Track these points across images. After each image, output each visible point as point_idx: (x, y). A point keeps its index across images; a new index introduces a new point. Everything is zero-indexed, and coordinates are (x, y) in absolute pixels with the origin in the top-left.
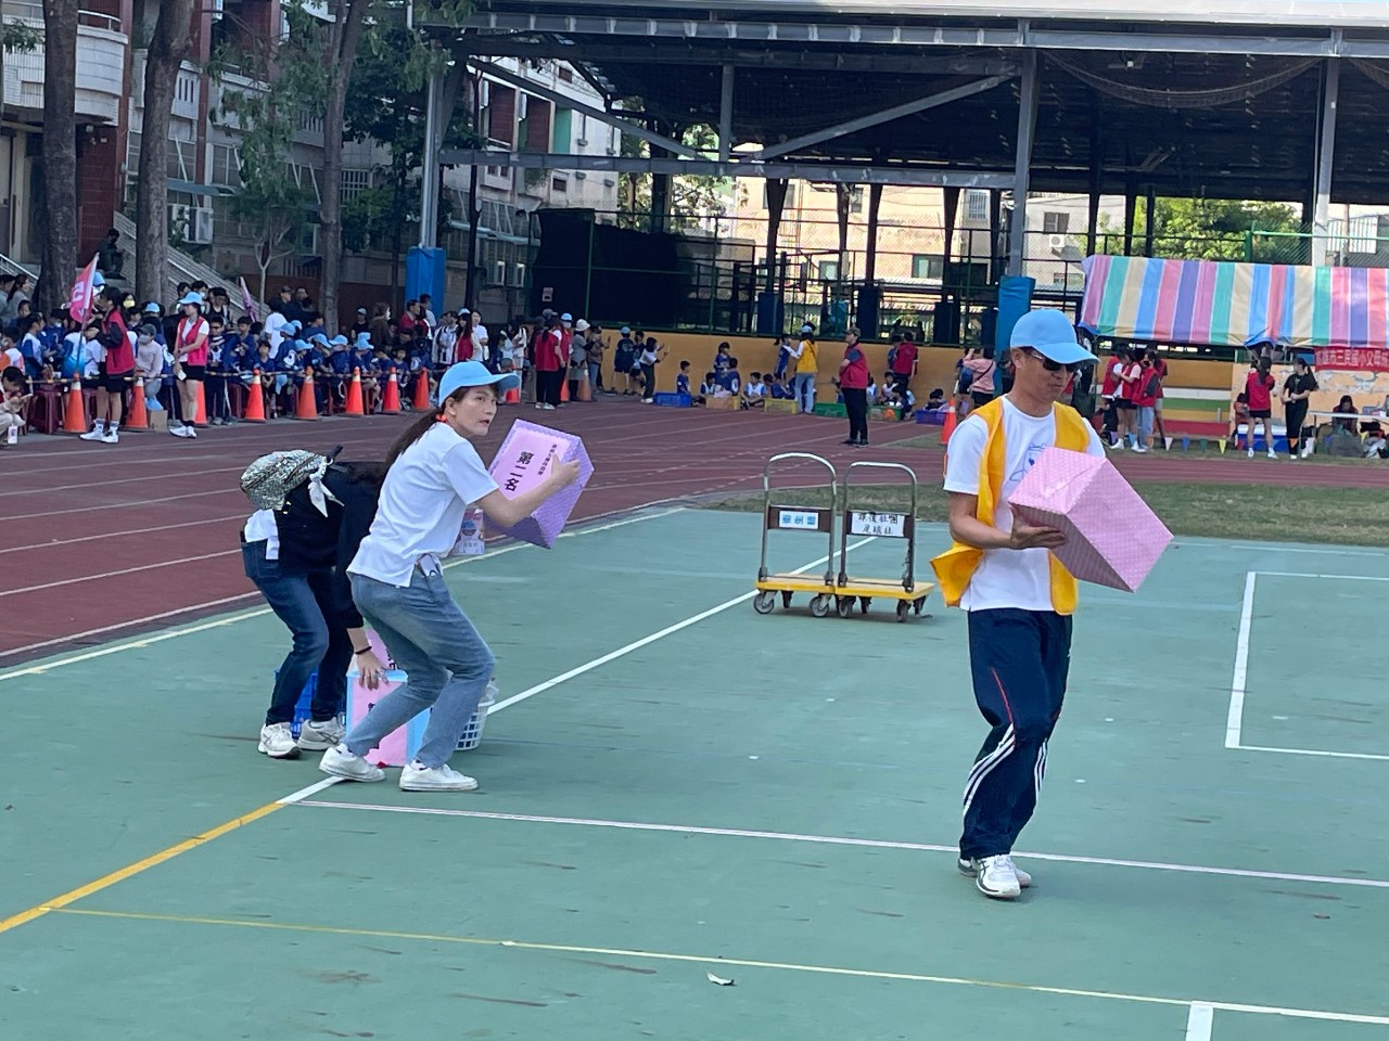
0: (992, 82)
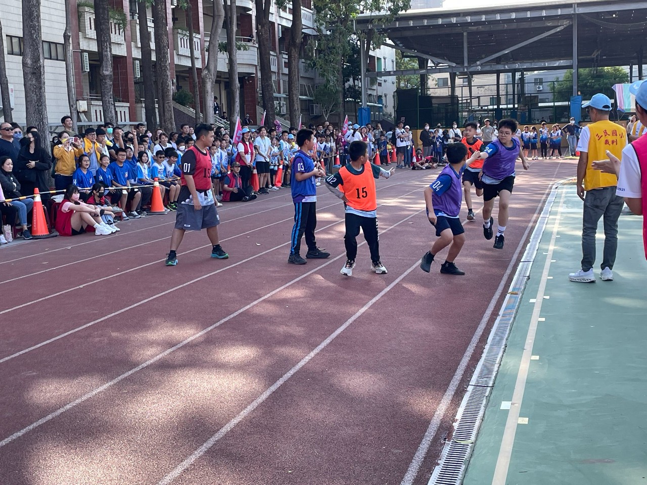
0: (562, 28)
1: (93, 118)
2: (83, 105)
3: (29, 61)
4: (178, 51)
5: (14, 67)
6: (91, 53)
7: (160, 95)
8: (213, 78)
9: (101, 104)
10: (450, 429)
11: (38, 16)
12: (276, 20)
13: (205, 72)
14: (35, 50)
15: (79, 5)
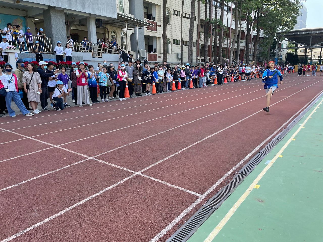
1: (201, 61)
2: (199, 58)
3: (190, 47)
4: (223, 43)
5: (186, 48)
6: (201, 44)
7: (219, 55)
8: (233, 51)
9: (204, 57)
10: (286, 127)
11: (193, 36)
12: (252, 33)
13: (231, 49)
14: (191, 45)
15: (200, 32)
